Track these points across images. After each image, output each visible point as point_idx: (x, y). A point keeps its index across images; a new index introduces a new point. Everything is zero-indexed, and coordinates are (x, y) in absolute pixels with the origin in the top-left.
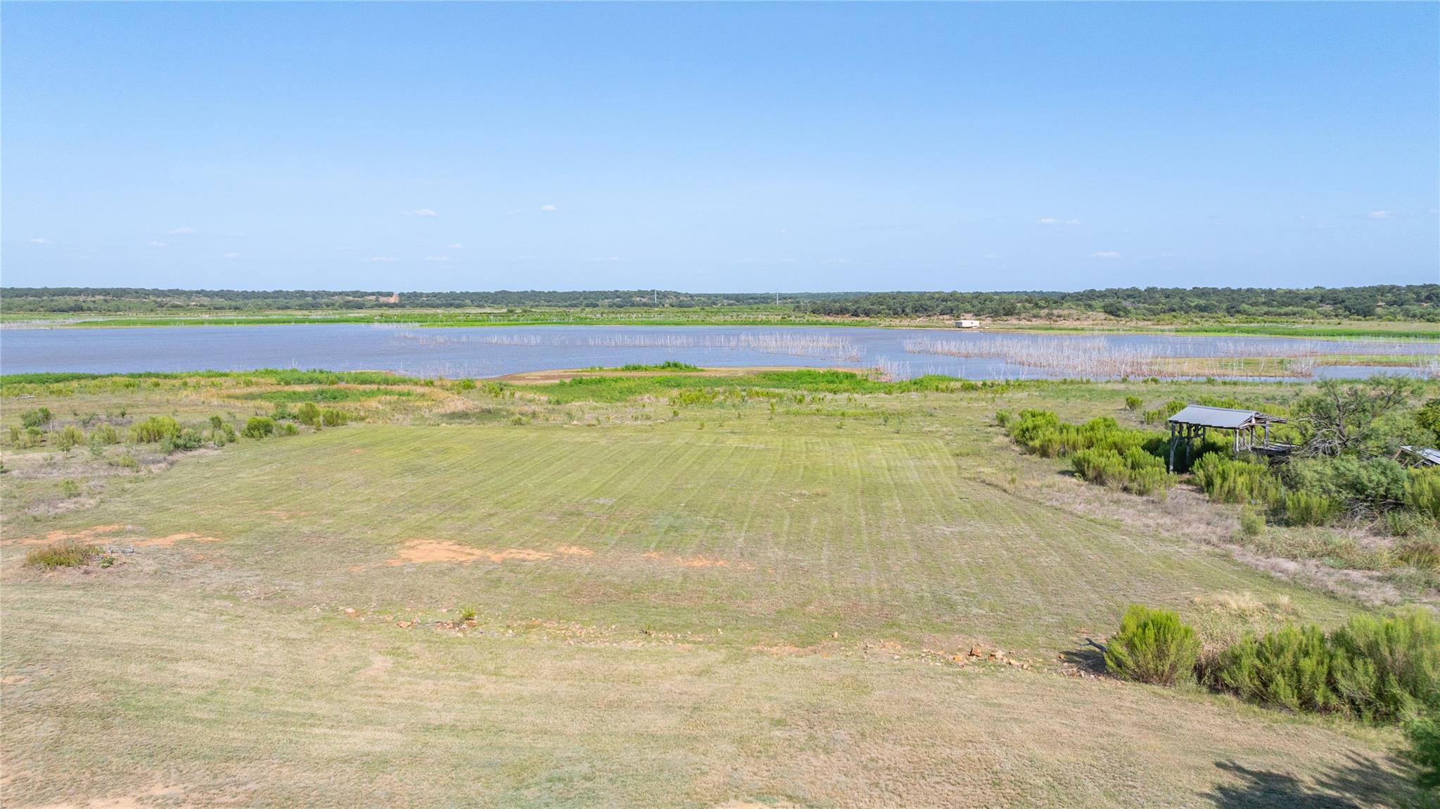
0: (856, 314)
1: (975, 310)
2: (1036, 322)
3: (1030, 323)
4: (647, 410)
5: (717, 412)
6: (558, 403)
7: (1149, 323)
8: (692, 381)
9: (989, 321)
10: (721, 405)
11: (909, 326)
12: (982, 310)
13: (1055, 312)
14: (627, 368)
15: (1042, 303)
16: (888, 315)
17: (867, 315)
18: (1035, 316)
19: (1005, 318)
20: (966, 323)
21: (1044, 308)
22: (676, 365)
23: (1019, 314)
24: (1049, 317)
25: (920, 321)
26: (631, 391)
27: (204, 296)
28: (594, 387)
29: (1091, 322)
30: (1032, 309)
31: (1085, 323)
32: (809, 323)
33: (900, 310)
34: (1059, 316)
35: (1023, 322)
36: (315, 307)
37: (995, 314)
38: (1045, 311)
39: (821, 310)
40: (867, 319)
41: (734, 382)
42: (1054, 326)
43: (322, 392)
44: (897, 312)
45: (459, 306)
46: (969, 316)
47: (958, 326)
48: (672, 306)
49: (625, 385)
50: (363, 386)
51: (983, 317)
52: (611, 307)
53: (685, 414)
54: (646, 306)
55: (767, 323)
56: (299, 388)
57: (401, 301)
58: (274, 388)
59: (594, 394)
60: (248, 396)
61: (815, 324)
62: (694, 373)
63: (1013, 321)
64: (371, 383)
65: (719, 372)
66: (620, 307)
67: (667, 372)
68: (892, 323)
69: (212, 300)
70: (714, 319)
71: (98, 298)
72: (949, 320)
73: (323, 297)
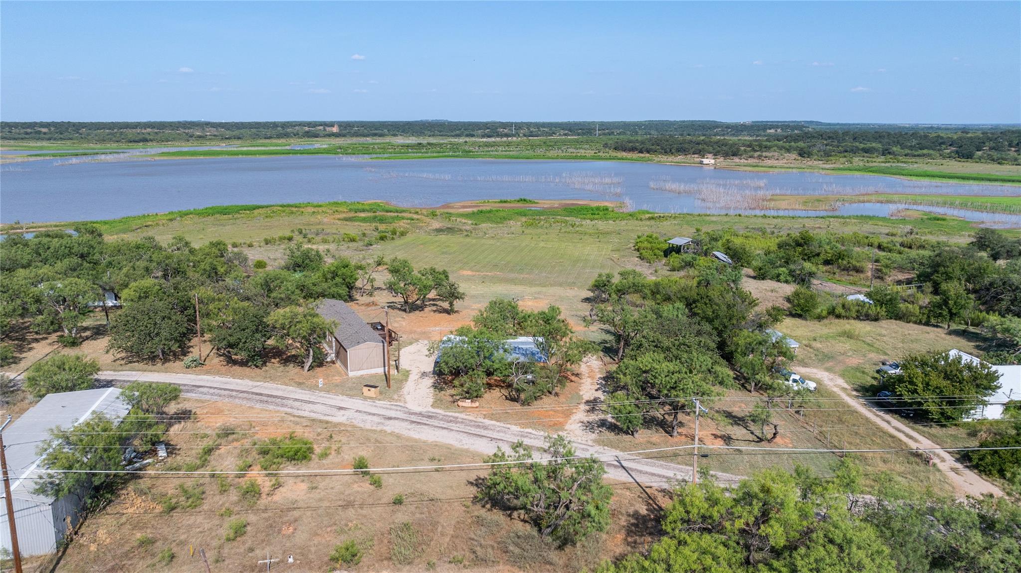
0: (641, 152)
1: (714, 151)
2: (751, 161)
3: (746, 161)
4: (513, 229)
5: (540, 231)
6: (476, 224)
7: (821, 162)
8: (531, 212)
9: (722, 159)
10: (542, 227)
11: (672, 162)
12: (719, 152)
13: (764, 154)
14: (501, 202)
15: (757, 148)
16: (661, 153)
17: (648, 152)
18: (750, 157)
19: (732, 157)
20: (706, 161)
21: (758, 151)
22: (525, 200)
23: (741, 155)
24: (759, 157)
25: (680, 158)
26: (505, 219)
27: (212, 127)
28: (488, 215)
29: (785, 161)
30: (750, 151)
31: (781, 162)
32: (611, 158)
33: (668, 150)
34: (766, 157)
35: (743, 161)
36: (286, 135)
37: (726, 155)
38: (758, 153)
39: (620, 148)
40: (648, 155)
41: (550, 212)
42: (761, 164)
43: (375, 217)
44: (667, 152)
45: (381, 135)
46: (710, 156)
47: (701, 163)
48: (525, 136)
49: (502, 214)
50: (389, 214)
51: (718, 157)
52: (483, 136)
53: (527, 231)
54: (507, 135)
55: (584, 157)
56: (363, 215)
57: (340, 130)
58: (352, 214)
59: (489, 220)
60: (346, 219)
61: (614, 159)
62: (534, 205)
63: (736, 160)
64: (391, 212)
65: (546, 204)
66: (489, 137)
67: (520, 204)
68: (662, 159)
69: (217, 131)
70: (551, 153)
71: (149, 130)
72: (697, 158)
73: (288, 127)
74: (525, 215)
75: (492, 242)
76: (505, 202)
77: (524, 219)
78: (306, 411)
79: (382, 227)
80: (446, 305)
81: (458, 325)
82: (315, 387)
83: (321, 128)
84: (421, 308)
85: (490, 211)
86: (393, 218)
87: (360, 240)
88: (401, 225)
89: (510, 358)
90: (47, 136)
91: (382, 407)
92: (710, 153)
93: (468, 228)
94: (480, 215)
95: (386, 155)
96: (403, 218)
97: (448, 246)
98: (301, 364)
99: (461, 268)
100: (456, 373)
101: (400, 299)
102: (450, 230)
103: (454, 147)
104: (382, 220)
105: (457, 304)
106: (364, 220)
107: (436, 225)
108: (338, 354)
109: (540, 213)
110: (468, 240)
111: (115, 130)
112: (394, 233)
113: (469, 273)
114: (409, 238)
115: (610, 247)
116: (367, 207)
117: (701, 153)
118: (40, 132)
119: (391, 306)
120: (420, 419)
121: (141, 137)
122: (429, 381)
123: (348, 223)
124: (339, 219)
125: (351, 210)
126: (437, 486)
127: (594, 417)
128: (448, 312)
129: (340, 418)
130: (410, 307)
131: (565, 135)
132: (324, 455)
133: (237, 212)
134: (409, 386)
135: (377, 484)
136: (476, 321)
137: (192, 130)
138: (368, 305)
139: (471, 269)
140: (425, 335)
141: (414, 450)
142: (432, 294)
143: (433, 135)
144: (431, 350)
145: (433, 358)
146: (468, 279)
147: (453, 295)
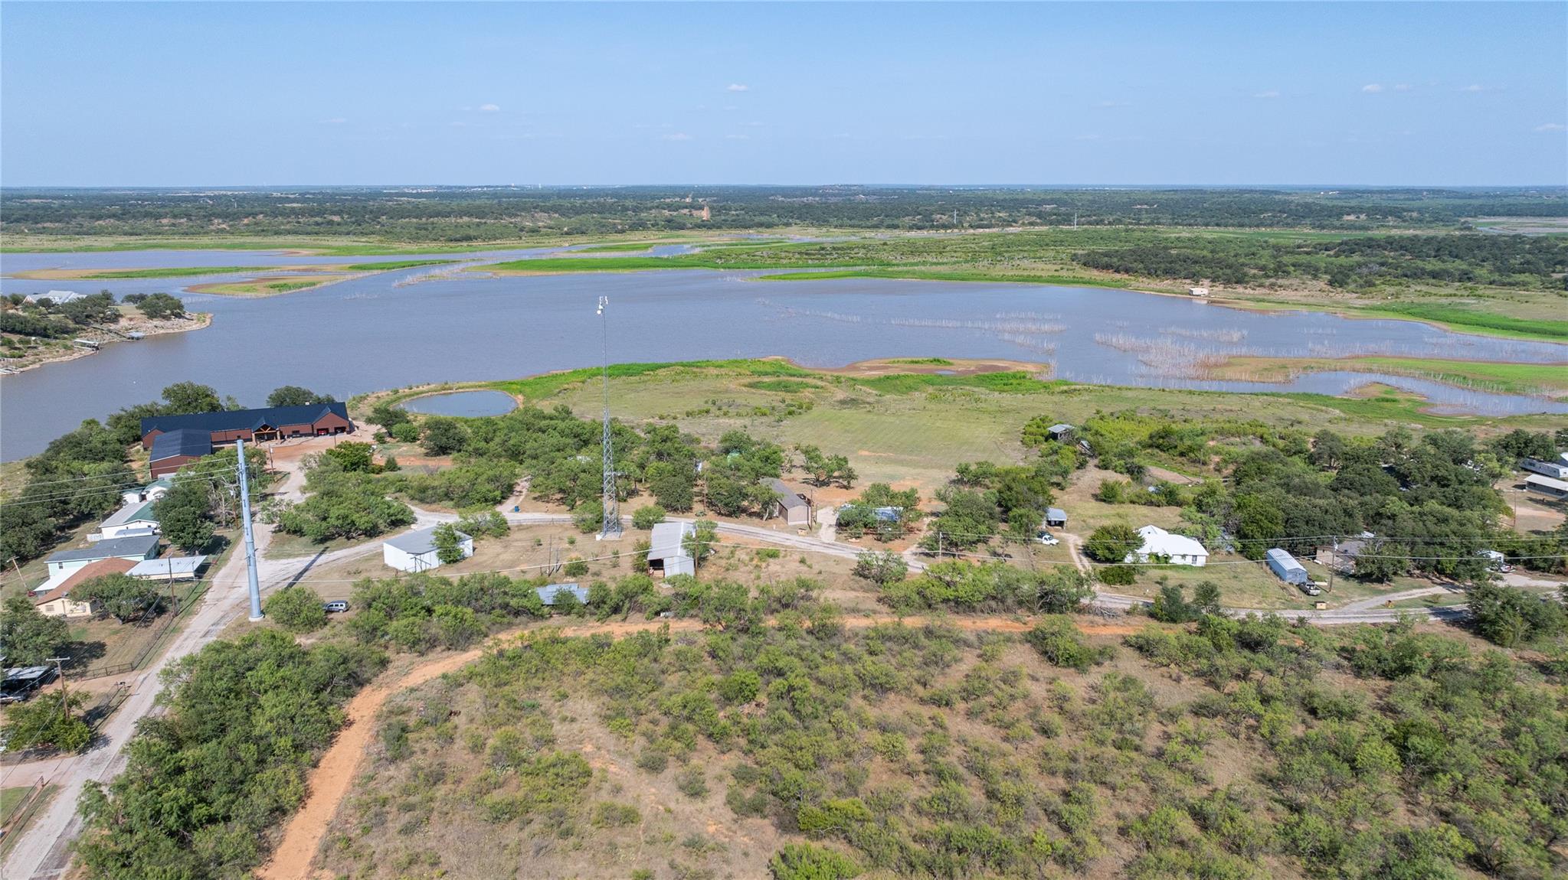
0: (1117, 271)
1: (1214, 275)
2: (1259, 291)
3: (1252, 292)
4: (916, 402)
5: (941, 407)
6: (880, 395)
7: (1355, 295)
8: (940, 379)
9: (1221, 287)
10: (945, 402)
11: (1153, 289)
12: (1219, 276)
13: (1280, 282)
14: (912, 362)
15: (1271, 273)
16: (1143, 275)
17: (1127, 271)
18: (1259, 286)
19: (1235, 285)
20: (1197, 291)
21: (1272, 277)
22: (938, 360)
23: (1247, 283)
24: (1272, 286)
26: (911, 388)
28: (894, 382)
30: (1260, 278)
31: (1301, 293)
32: (1076, 281)
33: (1153, 270)
34: (1280, 287)
35: (1249, 291)
36: (642, 224)
37: (1227, 282)
38: (1273, 280)
39: (1092, 263)
40: (1126, 276)
41: (960, 380)
42: (1271, 297)
43: (779, 383)
44: (1151, 273)
45: (769, 226)
46: (1207, 282)
47: (1190, 293)
48: (971, 227)
49: (910, 382)
50: (793, 379)
51: (1217, 284)
52: (911, 228)
53: (929, 406)
54: (945, 227)
55: (1038, 279)
56: (766, 379)
57: (713, 216)
58: (756, 379)
59: (895, 389)
60: (751, 386)
61: (1078, 282)
62: (948, 367)
63: (1240, 289)
64: (794, 376)
65: (961, 365)
66: (920, 228)
67: (932, 366)
68: (1141, 285)
69: (550, 218)
70: (998, 270)
71: (466, 219)
72: (1187, 285)
73: (642, 211)
74: (933, 385)
75: (892, 419)
76: (916, 362)
77: (930, 389)
78: (770, 539)
79: (788, 397)
80: (845, 483)
81: (851, 498)
82: (772, 529)
83: (686, 211)
84: (827, 484)
85: (898, 377)
86: (798, 384)
87: (771, 414)
88: (807, 394)
89: (878, 518)
90: (343, 229)
91: (809, 539)
92: (1207, 278)
93: (871, 400)
94: (885, 384)
95: (780, 272)
96: (807, 386)
97: (850, 424)
98: (761, 517)
99: (860, 449)
100: (847, 524)
101: (812, 476)
102: (852, 403)
103: (869, 256)
104: (786, 388)
105: (853, 483)
106: (770, 387)
107: (840, 395)
108: (780, 513)
109: (950, 381)
110: (870, 416)
111: (424, 220)
112: (800, 407)
113: (866, 453)
114: (815, 411)
115: (1002, 429)
116: (768, 369)
117: (1195, 278)
118: (331, 223)
119: (806, 482)
120: (829, 545)
121: (462, 233)
122: (833, 529)
123: (753, 390)
124: (745, 386)
125: (753, 373)
126: (837, 569)
127: (920, 550)
128: (845, 487)
129: (788, 543)
130: (820, 483)
131: (1031, 224)
132: (784, 557)
133: (641, 373)
134: (822, 531)
135: (810, 567)
136: (863, 496)
137: (519, 219)
138: (790, 480)
139: (868, 450)
140: (830, 503)
141: (826, 557)
142: (836, 474)
143: (841, 226)
144: (835, 511)
145: (837, 515)
146: (865, 459)
147: (851, 476)
